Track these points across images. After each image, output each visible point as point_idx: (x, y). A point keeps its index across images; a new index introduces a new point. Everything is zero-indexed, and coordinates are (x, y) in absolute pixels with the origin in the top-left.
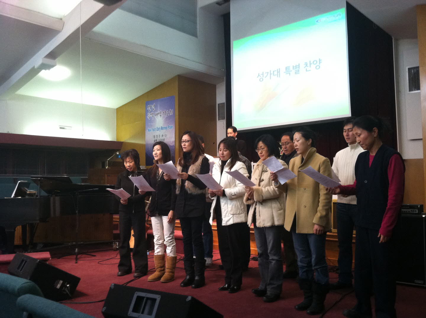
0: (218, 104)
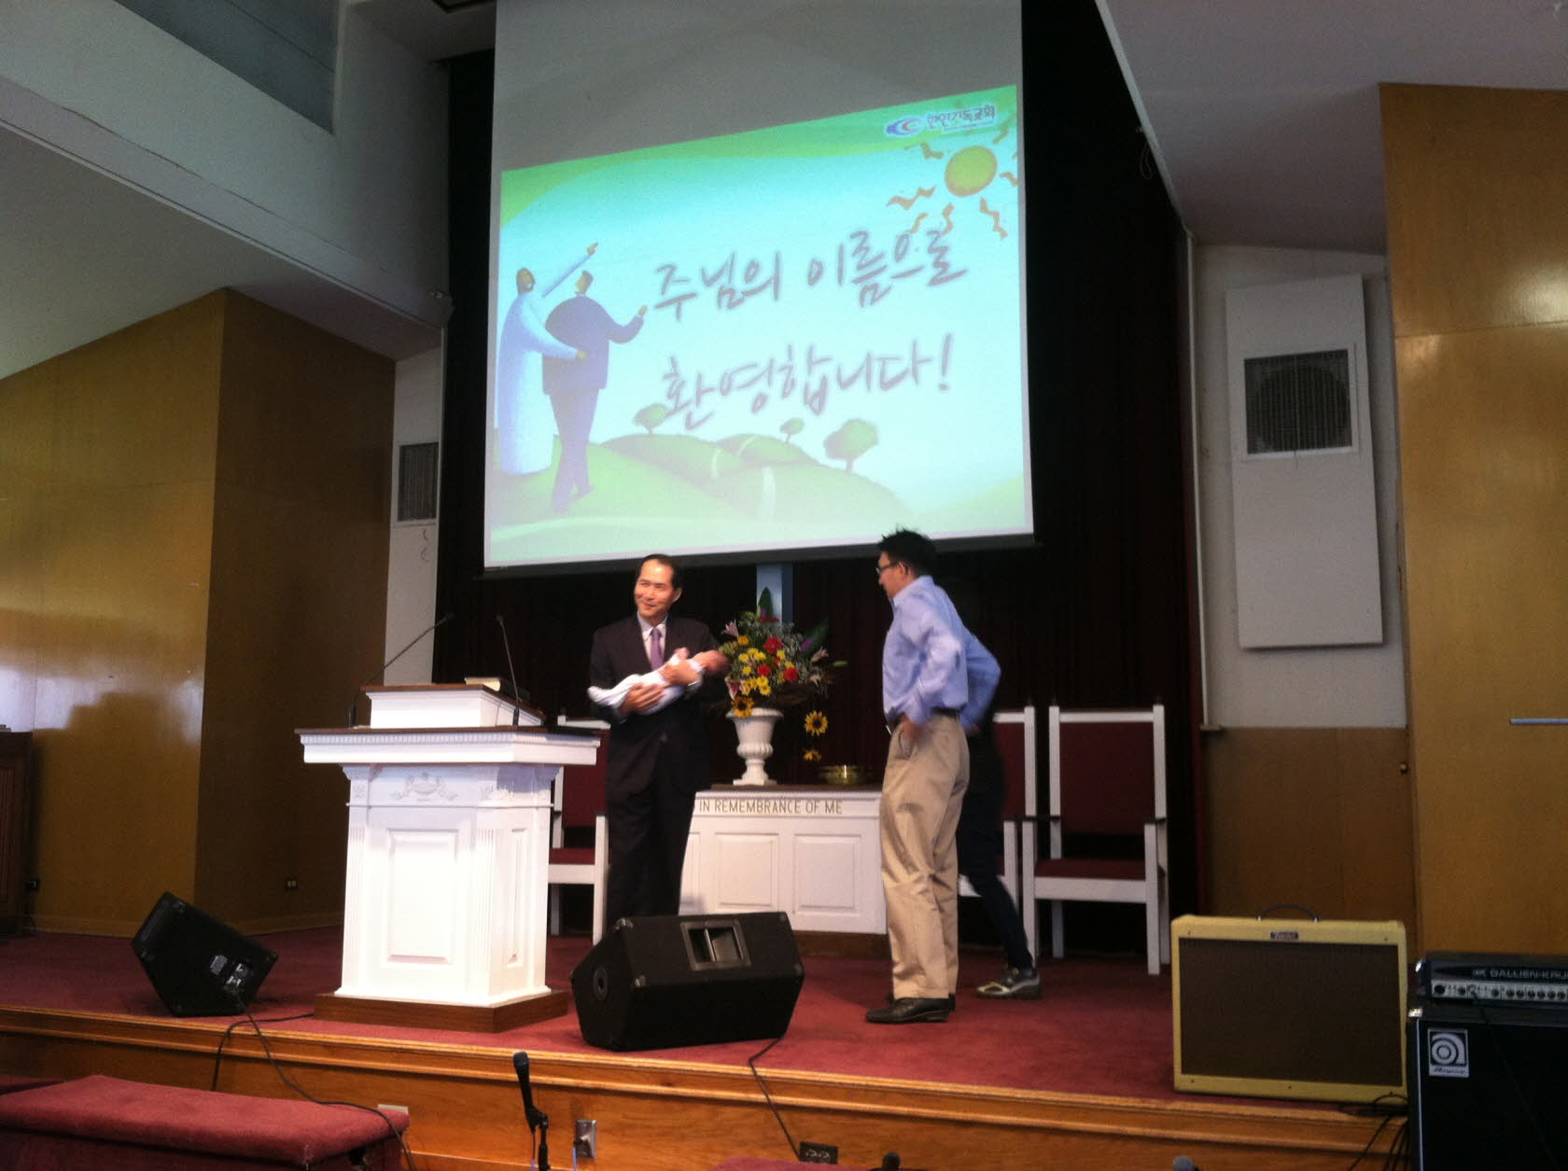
0: (404, 449)
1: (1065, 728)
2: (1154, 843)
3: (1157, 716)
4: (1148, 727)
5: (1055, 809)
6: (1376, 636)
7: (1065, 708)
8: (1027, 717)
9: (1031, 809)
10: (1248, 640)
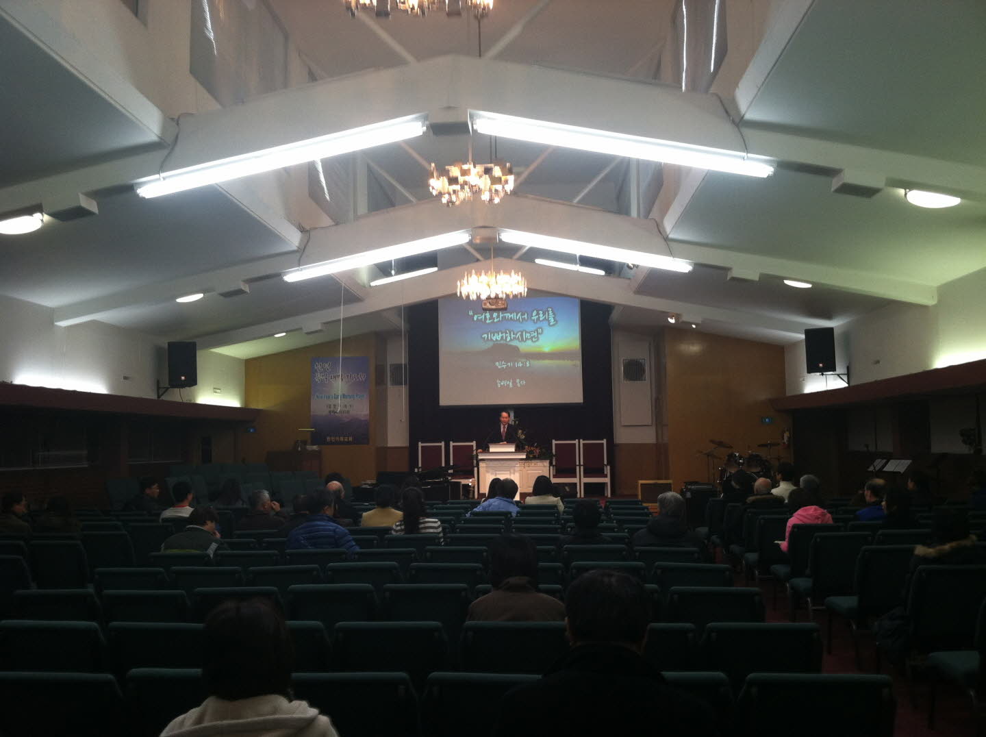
0: (392, 364)
1: (583, 444)
2: (608, 470)
3: (604, 441)
4: (603, 444)
5: (582, 463)
6: (650, 423)
7: (583, 440)
8: (576, 442)
9: (578, 463)
10: (623, 424)
